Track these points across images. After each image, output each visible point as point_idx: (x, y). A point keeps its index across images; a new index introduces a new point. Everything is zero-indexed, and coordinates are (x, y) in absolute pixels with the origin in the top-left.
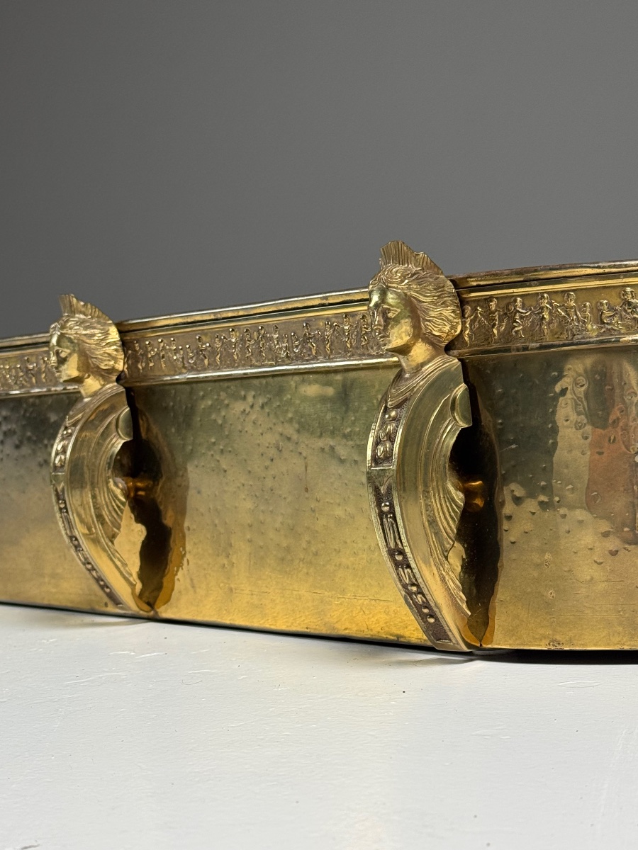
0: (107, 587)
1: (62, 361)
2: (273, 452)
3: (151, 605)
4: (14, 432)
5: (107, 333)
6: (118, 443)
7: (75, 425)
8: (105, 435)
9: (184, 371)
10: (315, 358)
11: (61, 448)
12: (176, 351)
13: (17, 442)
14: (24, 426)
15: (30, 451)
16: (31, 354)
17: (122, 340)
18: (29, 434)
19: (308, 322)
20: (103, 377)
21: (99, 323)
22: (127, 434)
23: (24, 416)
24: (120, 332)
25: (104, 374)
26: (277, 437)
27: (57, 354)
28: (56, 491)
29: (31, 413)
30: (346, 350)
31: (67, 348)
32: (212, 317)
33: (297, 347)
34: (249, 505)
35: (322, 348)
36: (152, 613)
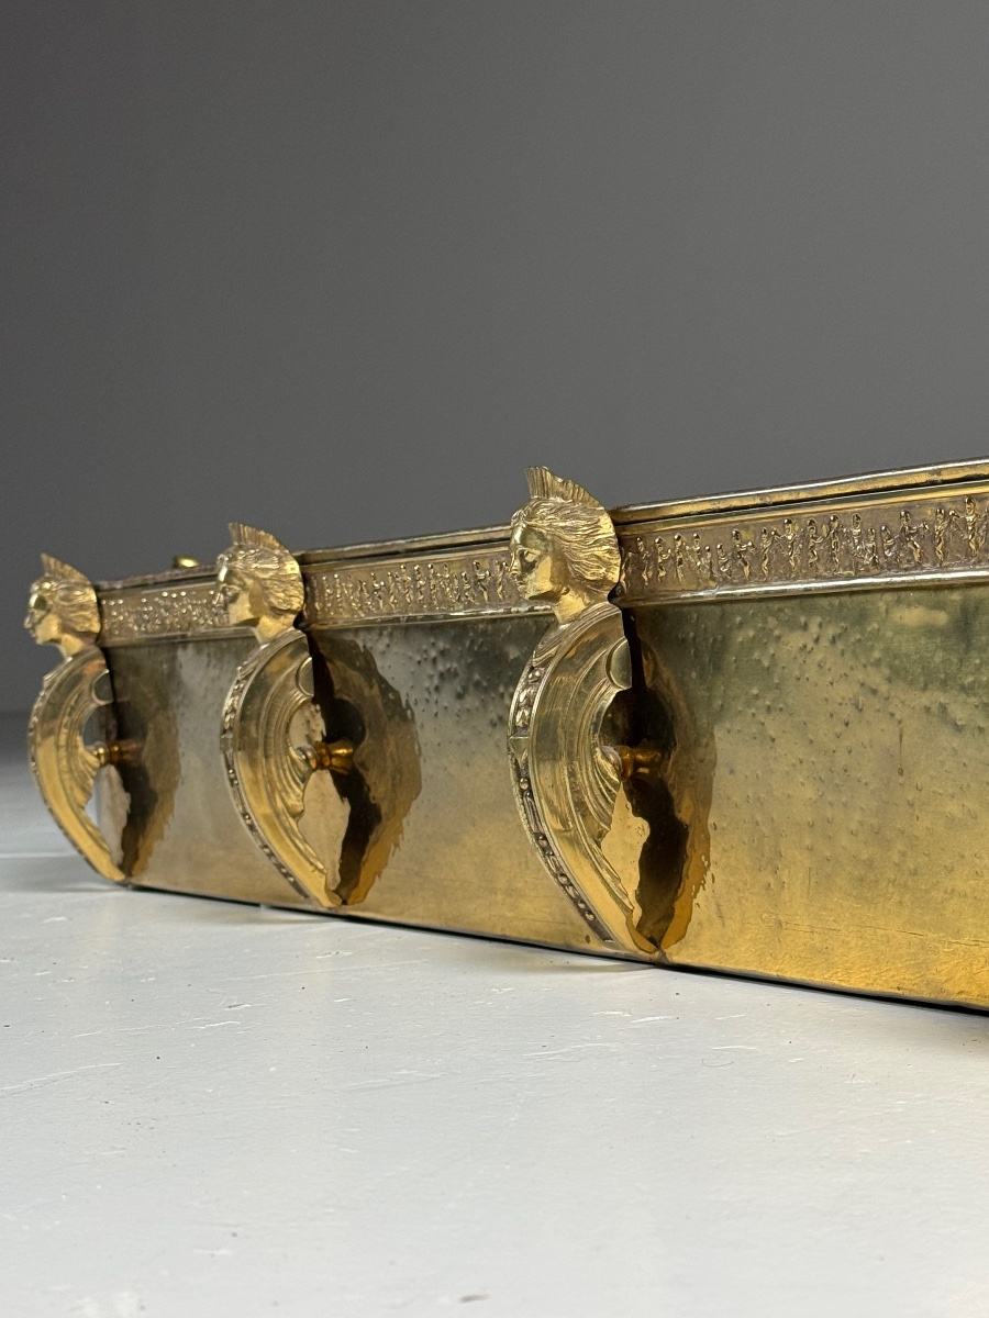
0: (590, 913)
1: (528, 568)
2: (848, 712)
3: (656, 942)
4: (456, 674)
5: (596, 526)
6: (608, 692)
7: (545, 664)
8: (590, 681)
9: (712, 584)
10: (918, 566)
11: (524, 697)
12: (701, 554)
13: (459, 689)
14: (469, 665)
15: (477, 704)
16: (484, 557)
17: (618, 536)
18: (477, 677)
19: (908, 509)
20: (588, 591)
21: (584, 509)
22: (624, 681)
23: (470, 649)
24: (615, 524)
25: (590, 588)
26: (857, 688)
27: (522, 556)
28: (516, 763)
29: (481, 646)
30: (968, 554)
31: (536, 548)
32: (758, 501)
33: (890, 548)
34: (809, 792)
35: (930, 550)
36: (657, 955)
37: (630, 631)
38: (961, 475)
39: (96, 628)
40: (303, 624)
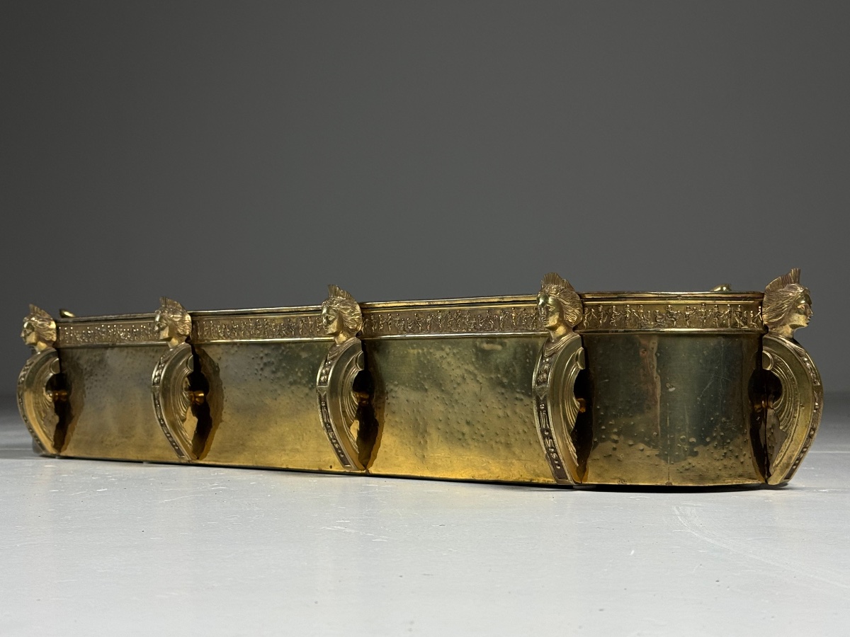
0: (343, 454)
1: (329, 322)
2: (459, 380)
3: (365, 466)
4: (273, 363)
5: (354, 308)
6: (355, 372)
7: (333, 359)
8: (350, 366)
9: (404, 332)
10: (493, 330)
12: (400, 321)
13: (274, 369)
14: (280, 360)
15: (283, 375)
16: (293, 318)
17: (362, 313)
18: (284, 365)
19: (490, 310)
20: (349, 332)
21: (350, 302)
22: (361, 367)
23: (281, 354)
24: (361, 308)
25: (350, 332)
26: (464, 372)
27: (327, 318)
28: (320, 396)
29: (287, 353)
30: (512, 326)
31: (333, 315)
32: (427, 304)
33: (481, 323)
34: (442, 408)
35: (497, 324)
36: (364, 471)
37: (364, 349)
38: (511, 300)
39: (55, 339)
40: (189, 341)
